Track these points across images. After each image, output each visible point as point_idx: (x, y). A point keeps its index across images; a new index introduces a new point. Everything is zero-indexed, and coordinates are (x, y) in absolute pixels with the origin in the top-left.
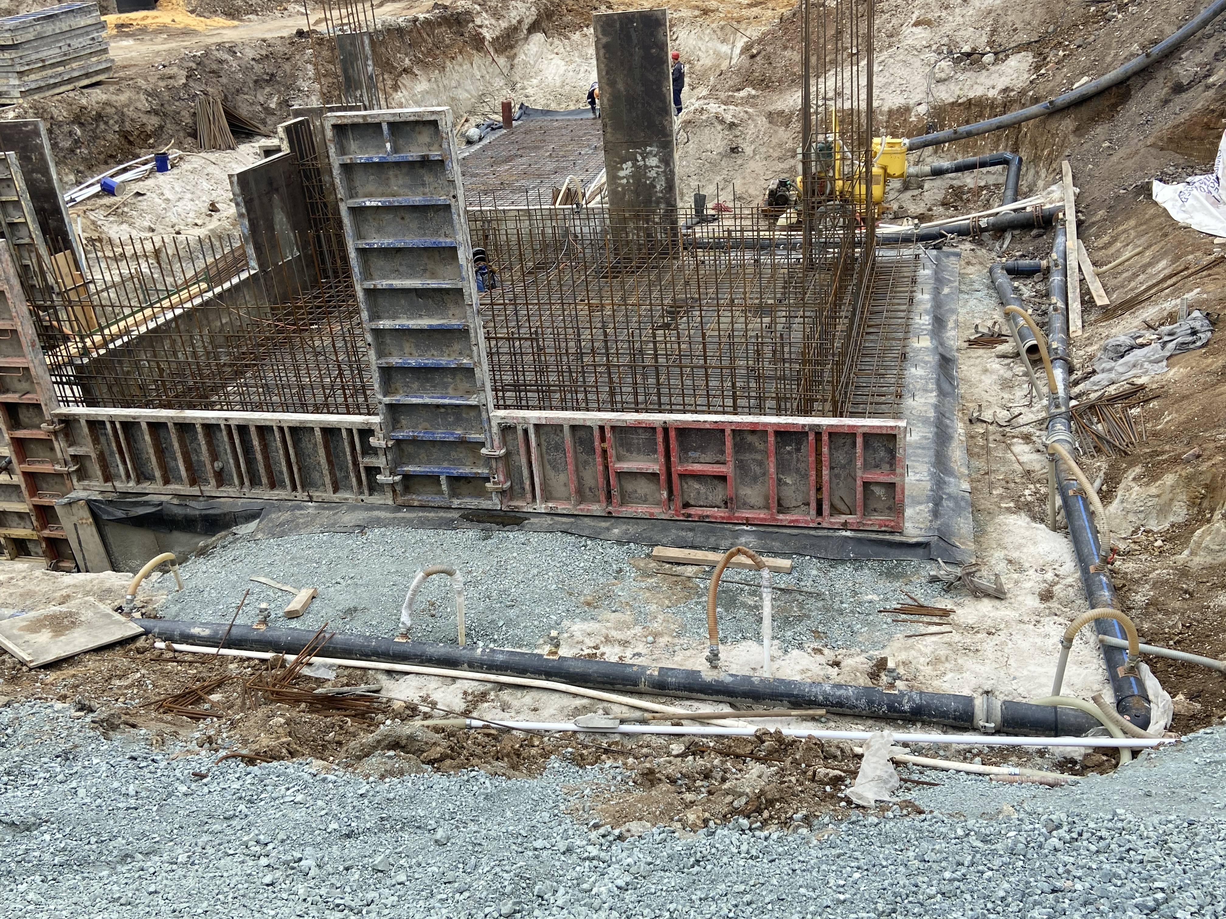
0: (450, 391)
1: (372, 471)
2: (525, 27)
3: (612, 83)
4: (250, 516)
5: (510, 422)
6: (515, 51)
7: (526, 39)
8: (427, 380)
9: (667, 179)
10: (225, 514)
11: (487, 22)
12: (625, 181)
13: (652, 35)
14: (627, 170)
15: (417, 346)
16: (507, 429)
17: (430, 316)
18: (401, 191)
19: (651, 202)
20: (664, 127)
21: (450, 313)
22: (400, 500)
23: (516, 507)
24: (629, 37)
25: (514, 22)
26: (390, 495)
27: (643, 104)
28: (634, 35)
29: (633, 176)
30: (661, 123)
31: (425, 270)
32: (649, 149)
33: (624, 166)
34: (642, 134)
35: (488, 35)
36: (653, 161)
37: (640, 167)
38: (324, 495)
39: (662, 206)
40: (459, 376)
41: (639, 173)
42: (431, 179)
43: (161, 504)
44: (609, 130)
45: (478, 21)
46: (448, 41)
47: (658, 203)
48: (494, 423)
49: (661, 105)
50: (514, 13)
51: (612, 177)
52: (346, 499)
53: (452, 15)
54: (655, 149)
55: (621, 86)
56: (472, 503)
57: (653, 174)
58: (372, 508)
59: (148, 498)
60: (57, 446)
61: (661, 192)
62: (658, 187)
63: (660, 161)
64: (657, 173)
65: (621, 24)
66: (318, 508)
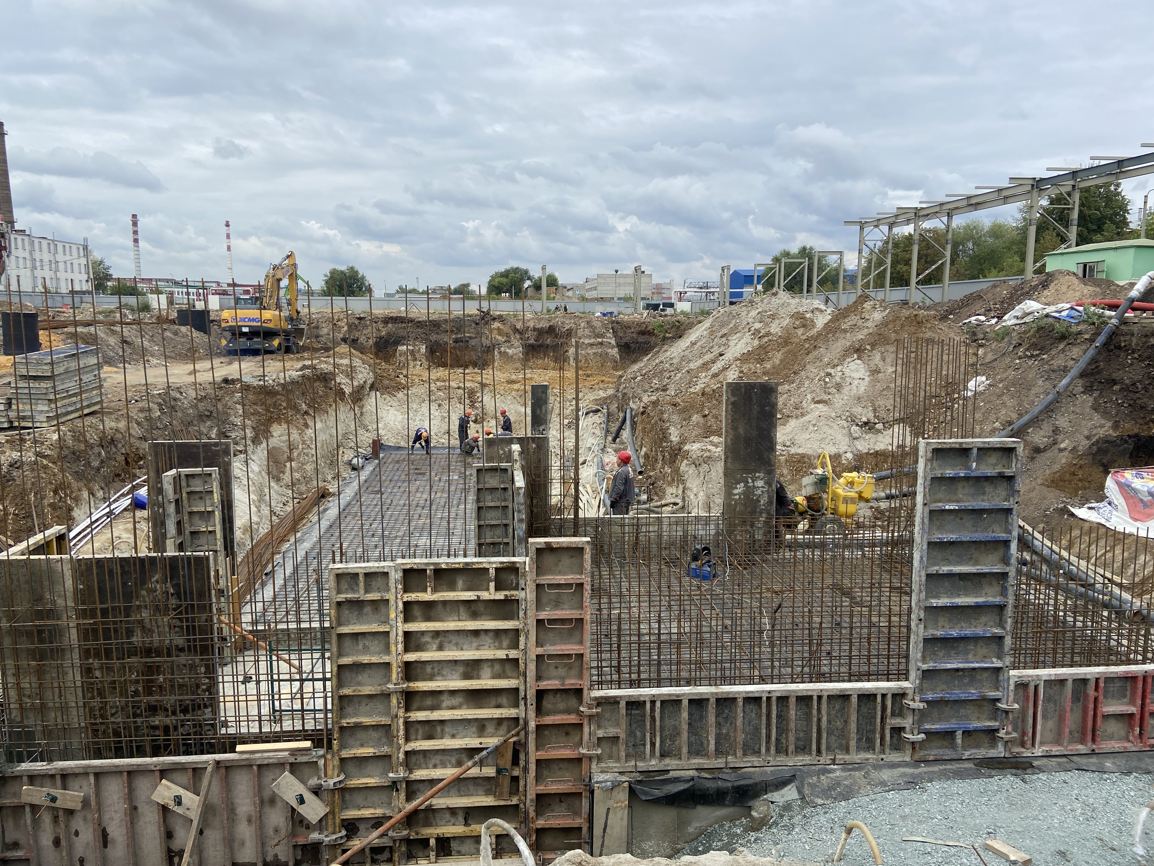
0: (970, 656)
1: (898, 731)
2: (368, 386)
3: (735, 429)
4: (780, 784)
5: (1026, 679)
6: (363, 402)
7: (368, 395)
8: (953, 648)
9: (769, 496)
10: (756, 784)
11: (344, 381)
12: (738, 497)
13: (767, 398)
14: (740, 488)
15: (950, 621)
16: (1022, 686)
17: (966, 595)
18: (965, 498)
19: (755, 512)
20: (770, 460)
21: (984, 592)
22: (916, 757)
23: (1017, 753)
24: (750, 399)
25: (362, 382)
26: (909, 752)
27: (756, 444)
28: (754, 397)
29: (744, 493)
30: (768, 457)
31: (971, 559)
32: (757, 474)
33: (738, 486)
34: (754, 464)
35: (347, 390)
36: (760, 483)
37: (750, 487)
38: (847, 757)
39: (764, 515)
40: (981, 643)
41: (749, 491)
42: (991, 490)
43: (692, 779)
44: (730, 460)
45: (338, 380)
46: (321, 393)
47: (761, 513)
48: (1012, 682)
49: (769, 445)
50: (360, 376)
51: (729, 494)
52: (868, 759)
53: (321, 374)
54: (762, 475)
55: (741, 431)
56: (982, 753)
57: (759, 492)
58: (893, 766)
59: (672, 774)
60: (586, 729)
61: (764, 505)
62: (762, 502)
63: (765, 483)
64: (762, 492)
65: (746, 389)
66: (843, 770)
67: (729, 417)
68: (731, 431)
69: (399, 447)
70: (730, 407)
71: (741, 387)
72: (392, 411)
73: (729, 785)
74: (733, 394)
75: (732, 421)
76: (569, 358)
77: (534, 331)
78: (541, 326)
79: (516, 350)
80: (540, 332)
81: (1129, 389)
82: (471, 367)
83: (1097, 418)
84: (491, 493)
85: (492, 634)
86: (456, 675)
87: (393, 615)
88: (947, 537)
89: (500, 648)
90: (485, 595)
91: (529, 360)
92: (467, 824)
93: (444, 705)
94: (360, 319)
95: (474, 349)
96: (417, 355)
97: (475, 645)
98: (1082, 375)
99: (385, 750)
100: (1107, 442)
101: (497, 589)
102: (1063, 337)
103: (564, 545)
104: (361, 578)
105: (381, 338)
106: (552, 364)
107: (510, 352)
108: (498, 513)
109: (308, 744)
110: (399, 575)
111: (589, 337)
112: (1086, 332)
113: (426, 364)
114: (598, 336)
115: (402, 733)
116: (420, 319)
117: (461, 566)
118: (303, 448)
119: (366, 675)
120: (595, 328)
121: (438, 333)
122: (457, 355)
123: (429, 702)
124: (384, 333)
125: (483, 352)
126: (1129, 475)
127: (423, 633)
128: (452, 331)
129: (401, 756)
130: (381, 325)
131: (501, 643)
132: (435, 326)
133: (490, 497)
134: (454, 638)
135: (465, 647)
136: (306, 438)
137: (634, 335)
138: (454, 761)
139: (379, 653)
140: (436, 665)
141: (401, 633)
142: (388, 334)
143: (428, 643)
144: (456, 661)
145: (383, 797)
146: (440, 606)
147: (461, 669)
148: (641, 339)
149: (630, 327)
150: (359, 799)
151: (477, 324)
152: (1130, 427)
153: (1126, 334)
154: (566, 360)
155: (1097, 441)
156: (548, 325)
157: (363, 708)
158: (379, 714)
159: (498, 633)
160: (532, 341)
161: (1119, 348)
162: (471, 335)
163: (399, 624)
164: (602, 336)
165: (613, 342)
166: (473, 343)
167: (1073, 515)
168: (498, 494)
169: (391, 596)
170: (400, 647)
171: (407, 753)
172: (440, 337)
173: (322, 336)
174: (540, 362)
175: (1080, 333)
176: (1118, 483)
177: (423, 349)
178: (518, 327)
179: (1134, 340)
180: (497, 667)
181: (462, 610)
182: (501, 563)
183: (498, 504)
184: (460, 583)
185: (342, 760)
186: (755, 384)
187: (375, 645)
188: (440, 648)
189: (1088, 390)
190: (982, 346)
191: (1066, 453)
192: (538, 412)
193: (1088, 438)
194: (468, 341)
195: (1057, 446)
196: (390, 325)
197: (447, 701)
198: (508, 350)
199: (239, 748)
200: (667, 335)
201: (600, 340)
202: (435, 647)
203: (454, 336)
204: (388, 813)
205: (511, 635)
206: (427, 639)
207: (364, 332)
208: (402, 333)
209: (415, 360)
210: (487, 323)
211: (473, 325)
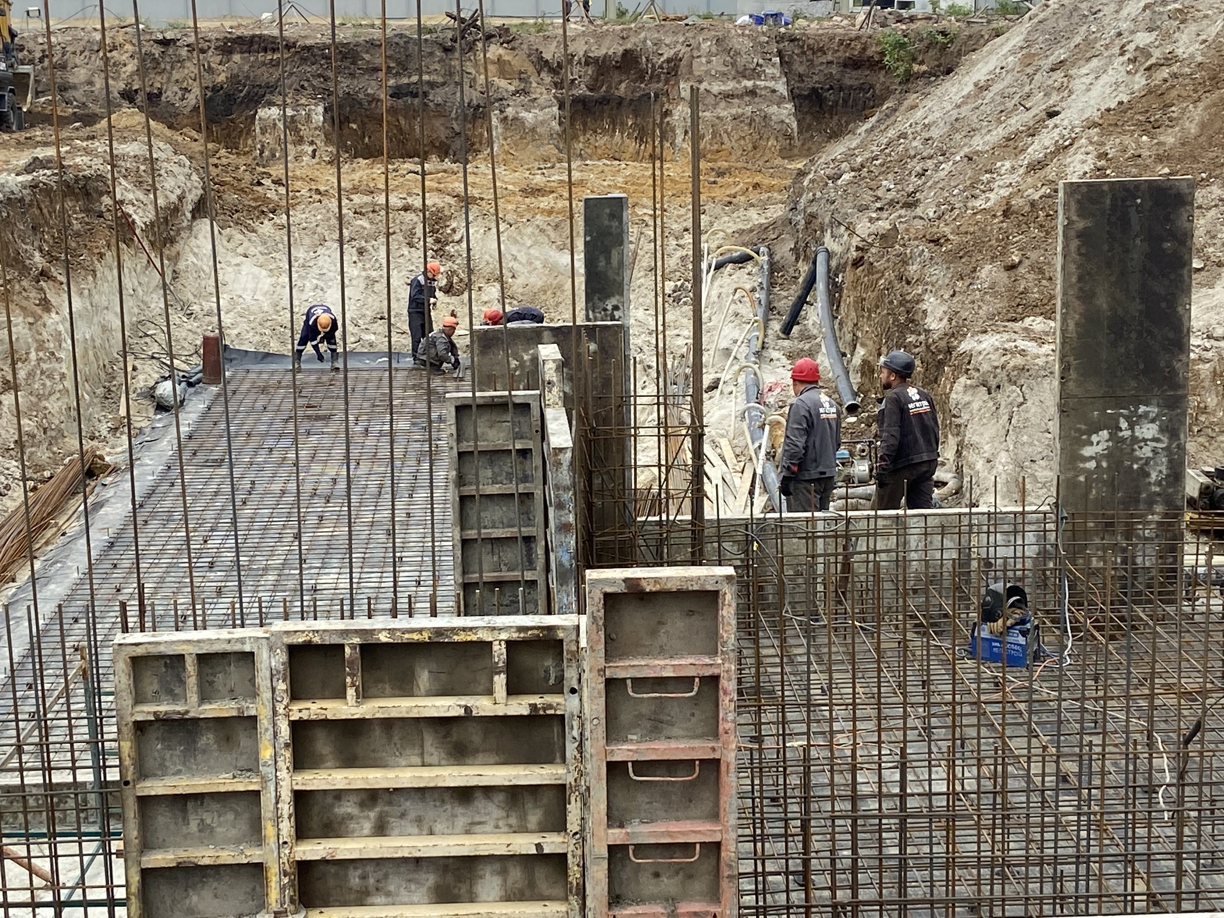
2: (188, 207)
3: (1086, 297)
6: (178, 247)
7: (190, 228)
9: (1170, 461)
11: (130, 196)
13: (1167, 219)
14: (1098, 444)
19: (1137, 501)
20: (1174, 372)
24: (1124, 222)
25: (173, 198)
27: (1140, 334)
28: (1135, 219)
29: (1109, 455)
30: (1169, 365)
32: (1142, 409)
33: (1094, 438)
34: (1134, 384)
35: (141, 218)
36: (1149, 430)
37: (1123, 440)
39: (1159, 508)
41: (1121, 451)
44: (1073, 375)
45: (117, 193)
46: (76, 226)
47: (1150, 503)
49: (1171, 335)
50: (170, 183)
51: (1070, 457)
53: (77, 180)
54: (1153, 410)
55: (1102, 302)
57: (1146, 452)
61: (1159, 483)
62: (1154, 476)
63: (1162, 430)
64: (1154, 451)
65: (1114, 199)
67: (1073, 267)
68: (1077, 303)
69: (267, 355)
70: (1074, 244)
71: (1102, 194)
72: (247, 266)
74: (1082, 213)
75: (1080, 279)
76: (673, 131)
77: (587, 64)
78: (603, 51)
79: (542, 112)
80: (602, 68)
82: (434, 158)
84: (491, 463)
85: (500, 797)
87: (266, 754)
89: (523, 829)
90: (483, 706)
91: (575, 137)
94: (165, 43)
95: (441, 111)
96: (305, 131)
97: (461, 821)
101: (513, 690)
103: (672, 586)
104: (191, 666)
105: (216, 89)
106: (632, 146)
107: (528, 117)
108: (513, 510)
110: (280, 659)
111: (723, 77)
113: (327, 150)
114: (743, 74)
116: (309, 42)
117: (425, 637)
118: (39, 360)
120: (738, 53)
121: (352, 75)
122: (400, 130)
124: (222, 78)
125: (465, 118)
127: (339, 794)
128: (387, 70)
130: (213, 58)
131: (523, 817)
132: (344, 58)
133: (489, 473)
134: (412, 807)
135: (438, 827)
136: (46, 336)
137: (834, 70)
139: (238, 842)
140: (369, 868)
141: (286, 795)
142: (233, 79)
143: (351, 817)
144: (418, 860)
146: (377, 732)
147: (430, 879)
148: (851, 79)
149: (822, 51)
151: (447, 50)
154: (666, 133)
156: (621, 50)
159: (514, 794)
160: (582, 90)
162: (434, 78)
163: (283, 774)
164: (754, 73)
165: (782, 88)
166: (437, 96)
168: (507, 465)
169: (260, 709)
170: (287, 827)
172: (357, 84)
173: (75, 87)
174: (602, 140)
177: (318, 114)
178: (547, 56)
180: (516, 874)
181: (429, 740)
182: (521, 629)
183: (510, 488)
184: (424, 678)
186: (1137, 185)
187: (227, 823)
188: (381, 830)
192: (602, 264)
194: (425, 94)
196: (237, 57)
198: (523, 114)
200: (916, 67)
201: (749, 84)
202: (367, 827)
203: (391, 82)
205: (546, 798)
206: (348, 808)
207: (176, 75)
208: (266, 76)
209: (300, 141)
210: (471, 47)
211: (439, 53)
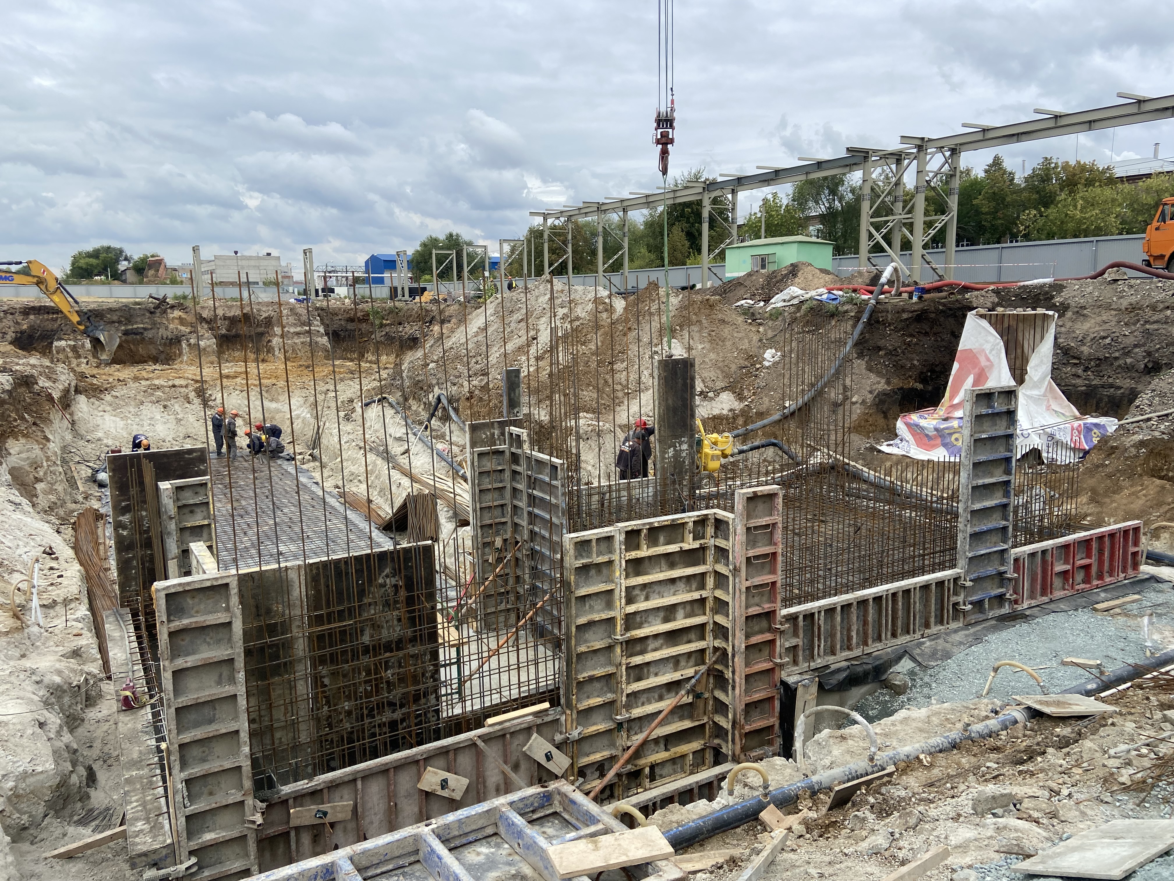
0: (989, 544)
1: (956, 605)
2: (72, 389)
3: (666, 400)
4: (898, 659)
5: (1019, 555)
6: (72, 408)
7: (75, 399)
8: (981, 539)
9: (691, 457)
10: (885, 662)
11: (47, 384)
12: (669, 460)
13: (688, 372)
14: (670, 453)
15: (979, 520)
16: (1017, 560)
19: (682, 472)
21: (995, 496)
22: (967, 622)
23: (1015, 609)
24: (676, 373)
25: (66, 385)
26: (963, 619)
27: (681, 412)
28: (679, 371)
29: (674, 456)
30: (690, 423)
32: (683, 439)
34: (680, 430)
35: (56, 395)
36: (685, 447)
37: (677, 451)
38: (930, 631)
39: (688, 474)
40: (994, 534)
41: (677, 455)
43: (848, 667)
44: (663, 428)
45: (41, 383)
48: (1012, 558)
49: (690, 413)
50: (63, 378)
51: (662, 458)
52: (941, 630)
53: (22, 377)
54: (686, 439)
55: (670, 402)
56: (998, 612)
58: (956, 631)
59: (833, 667)
60: (778, 643)
61: (688, 465)
63: (688, 446)
64: (686, 454)
65: (672, 365)
66: (930, 640)
67: (661, 389)
68: (662, 402)
70: (661, 381)
71: (669, 363)
73: (870, 666)
74: (663, 370)
75: (663, 394)
76: (273, 349)
77: (225, 319)
78: (232, 314)
79: (208, 342)
80: (233, 321)
81: (892, 353)
82: (151, 363)
83: (873, 377)
84: (489, 476)
85: (684, 580)
86: (659, 620)
87: (618, 574)
88: (982, 458)
89: (690, 591)
90: (686, 546)
91: (224, 353)
92: (667, 750)
93: (650, 648)
95: (152, 341)
96: (81, 351)
97: (672, 591)
98: (856, 345)
99: (610, 696)
100: (885, 394)
101: (694, 539)
102: (832, 316)
103: (766, 493)
104: (594, 543)
105: (22, 332)
106: (252, 356)
107: (201, 343)
108: (496, 495)
109: (546, 705)
110: (623, 537)
111: (295, 325)
112: (851, 311)
113: (94, 361)
114: (303, 324)
115: (624, 678)
117: (669, 523)
119: (591, 633)
120: (300, 315)
122: (131, 350)
123: (638, 648)
124: (25, 327)
125: (165, 344)
126: (914, 417)
127: (636, 587)
128: (120, 322)
129: (624, 699)
130: (19, 317)
131: (691, 587)
132: (97, 316)
134: (656, 588)
135: (665, 595)
136: (50, 454)
137: (343, 323)
138: (656, 697)
139: (602, 610)
140: (643, 614)
141: (623, 589)
142: (32, 327)
143: (638, 595)
144: (658, 608)
145: (605, 741)
146: (647, 561)
147: (662, 614)
148: (350, 326)
149: (336, 314)
150: (586, 747)
151: (151, 313)
152: (897, 383)
153: (882, 311)
154: (270, 350)
155: (878, 394)
156: (241, 313)
157: (589, 663)
158: (603, 666)
159: (689, 578)
160: (224, 331)
161: (878, 322)
162: (146, 326)
163: (623, 581)
164: (309, 324)
165: (322, 330)
166: (149, 335)
167: (879, 451)
168: (495, 476)
169: (616, 557)
170: (623, 601)
171: (628, 695)
174: (237, 354)
175: (846, 312)
176: (907, 425)
178: (205, 316)
179: (890, 316)
180: (688, 608)
181: (663, 562)
182: (698, 516)
183: (496, 485)
184: (662, 539)
185: (579, 712)
186: (680, 360)
187: (598, 604)
188: (647, 599)
189: (860, 356)
190: (760, 324)
191: (858, 405)
193: (871, 392)
194: (142, 333)
195: (848, 402)
196: (32, 317)
197: (652, 645)
198: (198, 342)
199: (490, 721)
200: (384, 322)
201: (307, 328)
202: (643, 598)
203: (123, 328)
204: (614, 752)
205: (698, 578)
206: (637, 592)
208: (52, 325)
209: (79, 357)
210: (165, 312)
211: (148, 314)
